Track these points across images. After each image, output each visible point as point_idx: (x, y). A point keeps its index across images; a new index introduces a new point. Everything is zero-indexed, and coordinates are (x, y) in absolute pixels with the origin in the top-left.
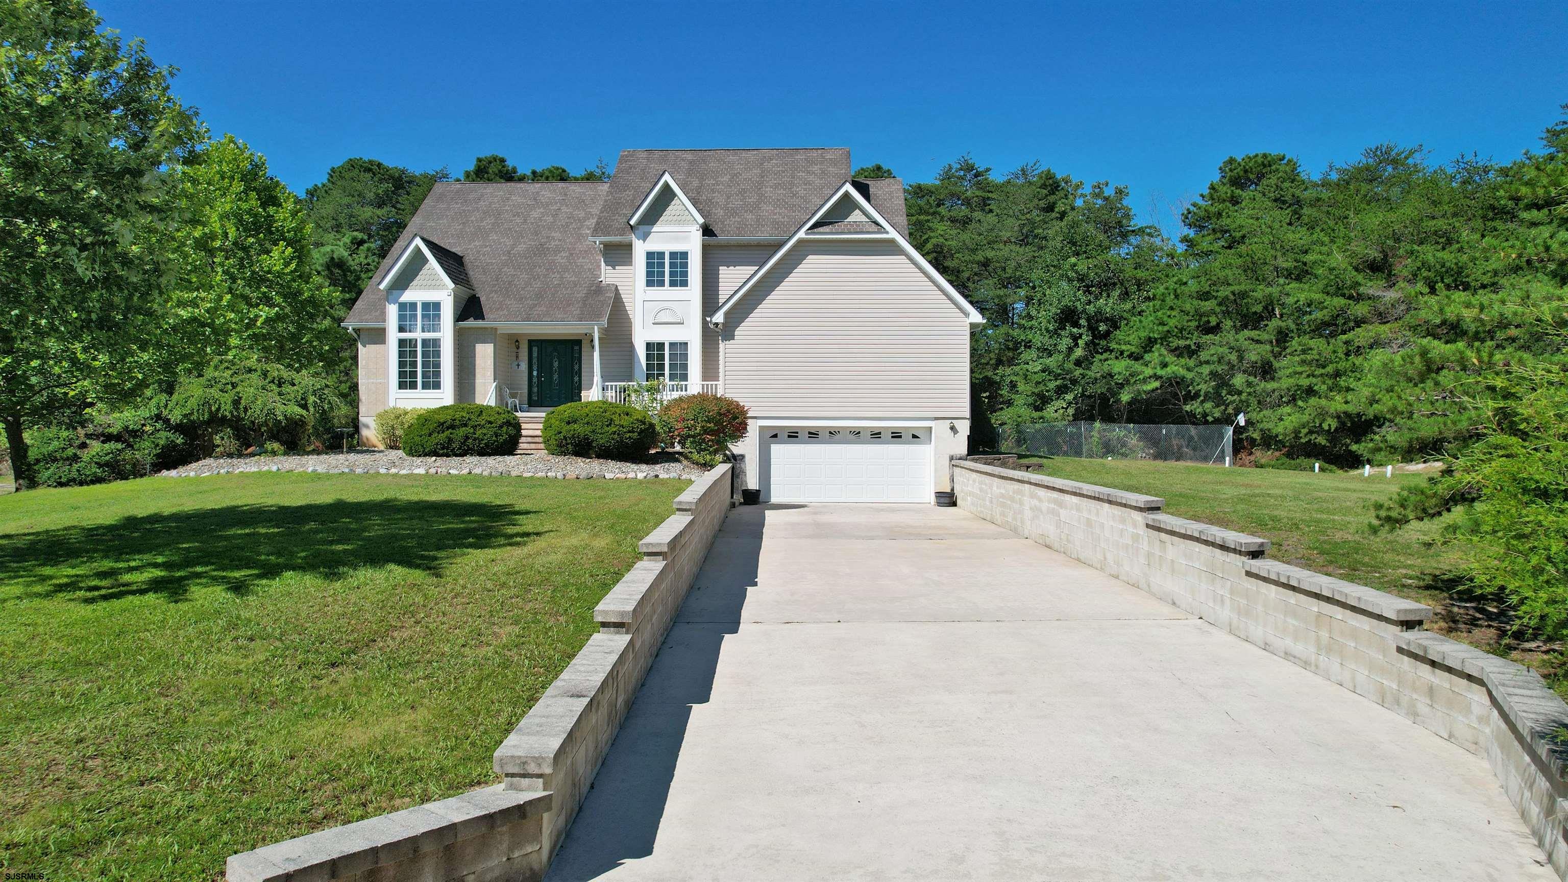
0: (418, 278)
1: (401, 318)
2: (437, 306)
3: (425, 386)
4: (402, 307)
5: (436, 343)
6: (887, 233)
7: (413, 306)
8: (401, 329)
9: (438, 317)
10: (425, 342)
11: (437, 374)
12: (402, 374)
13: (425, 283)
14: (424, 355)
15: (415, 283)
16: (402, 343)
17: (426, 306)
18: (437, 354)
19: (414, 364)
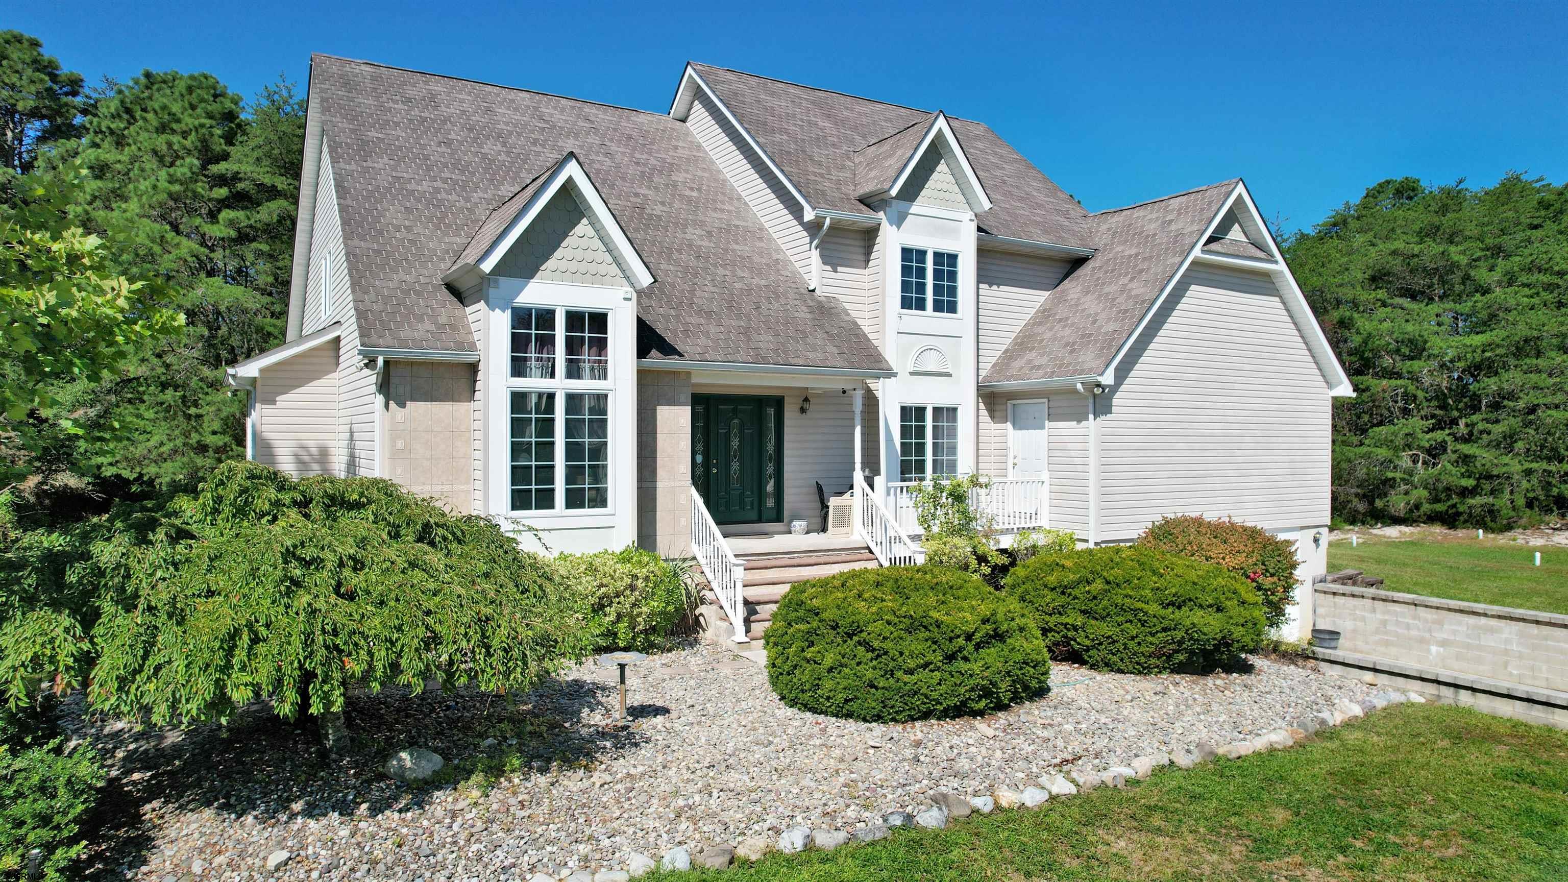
0: (559, 253)
1: (518, 343)
2: (599, 321)
3: (574, 500)
4: (521, 317)
5: (600, 402)
6: (1276, 262)
7: (546, 317)
8: (518, 368)
9: (601, 345)
10: (573, 401)
11: (599, 474)
12: (518, 474)
13: (573, 266)
14: (572, 428)
15: (551, 264)
16: (518, 400)
17: (575, 319)
18: (600, 427)
19: (547, 450)
